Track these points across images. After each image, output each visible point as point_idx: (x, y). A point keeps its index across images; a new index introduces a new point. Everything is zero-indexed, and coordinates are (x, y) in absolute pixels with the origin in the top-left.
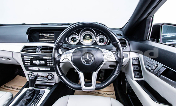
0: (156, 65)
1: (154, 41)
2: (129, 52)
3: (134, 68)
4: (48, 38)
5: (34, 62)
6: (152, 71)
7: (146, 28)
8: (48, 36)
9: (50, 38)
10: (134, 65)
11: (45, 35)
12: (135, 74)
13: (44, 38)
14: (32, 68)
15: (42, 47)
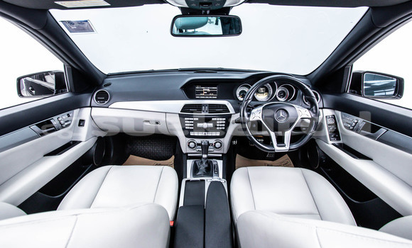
0: (356, 121)
1: (354, 93)
2: (322, 108)
3: (329, 128)
4: (208, 93)
5: (199, 125)
6: (351, 128)
7: (345, 78)
8: (208, 90)
9: (211, 92)
10: (329, 125)
11: (204, 89)
12: (330, 135)
13: (202, 92)
14: (196, 134)
15: (210, 105)
